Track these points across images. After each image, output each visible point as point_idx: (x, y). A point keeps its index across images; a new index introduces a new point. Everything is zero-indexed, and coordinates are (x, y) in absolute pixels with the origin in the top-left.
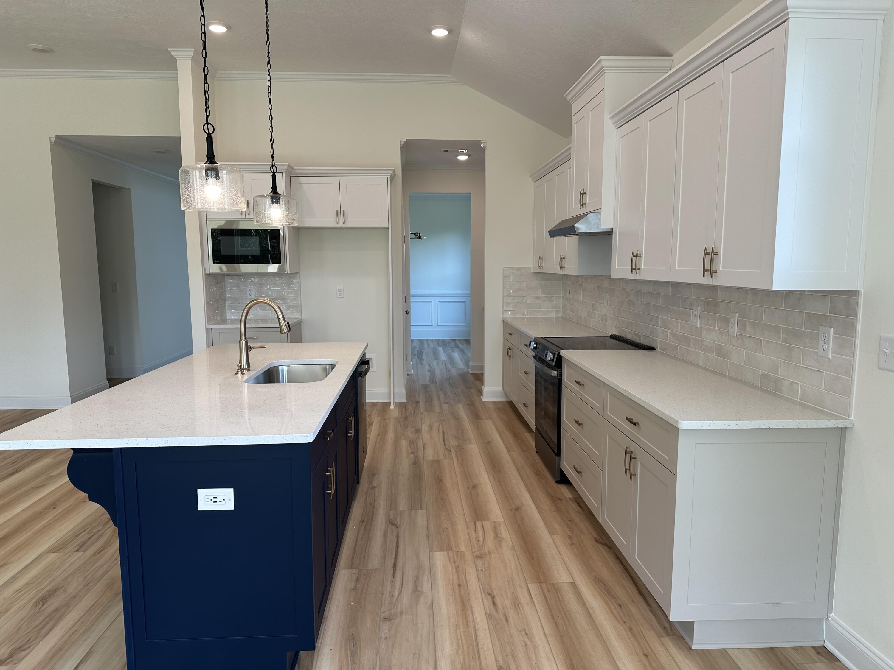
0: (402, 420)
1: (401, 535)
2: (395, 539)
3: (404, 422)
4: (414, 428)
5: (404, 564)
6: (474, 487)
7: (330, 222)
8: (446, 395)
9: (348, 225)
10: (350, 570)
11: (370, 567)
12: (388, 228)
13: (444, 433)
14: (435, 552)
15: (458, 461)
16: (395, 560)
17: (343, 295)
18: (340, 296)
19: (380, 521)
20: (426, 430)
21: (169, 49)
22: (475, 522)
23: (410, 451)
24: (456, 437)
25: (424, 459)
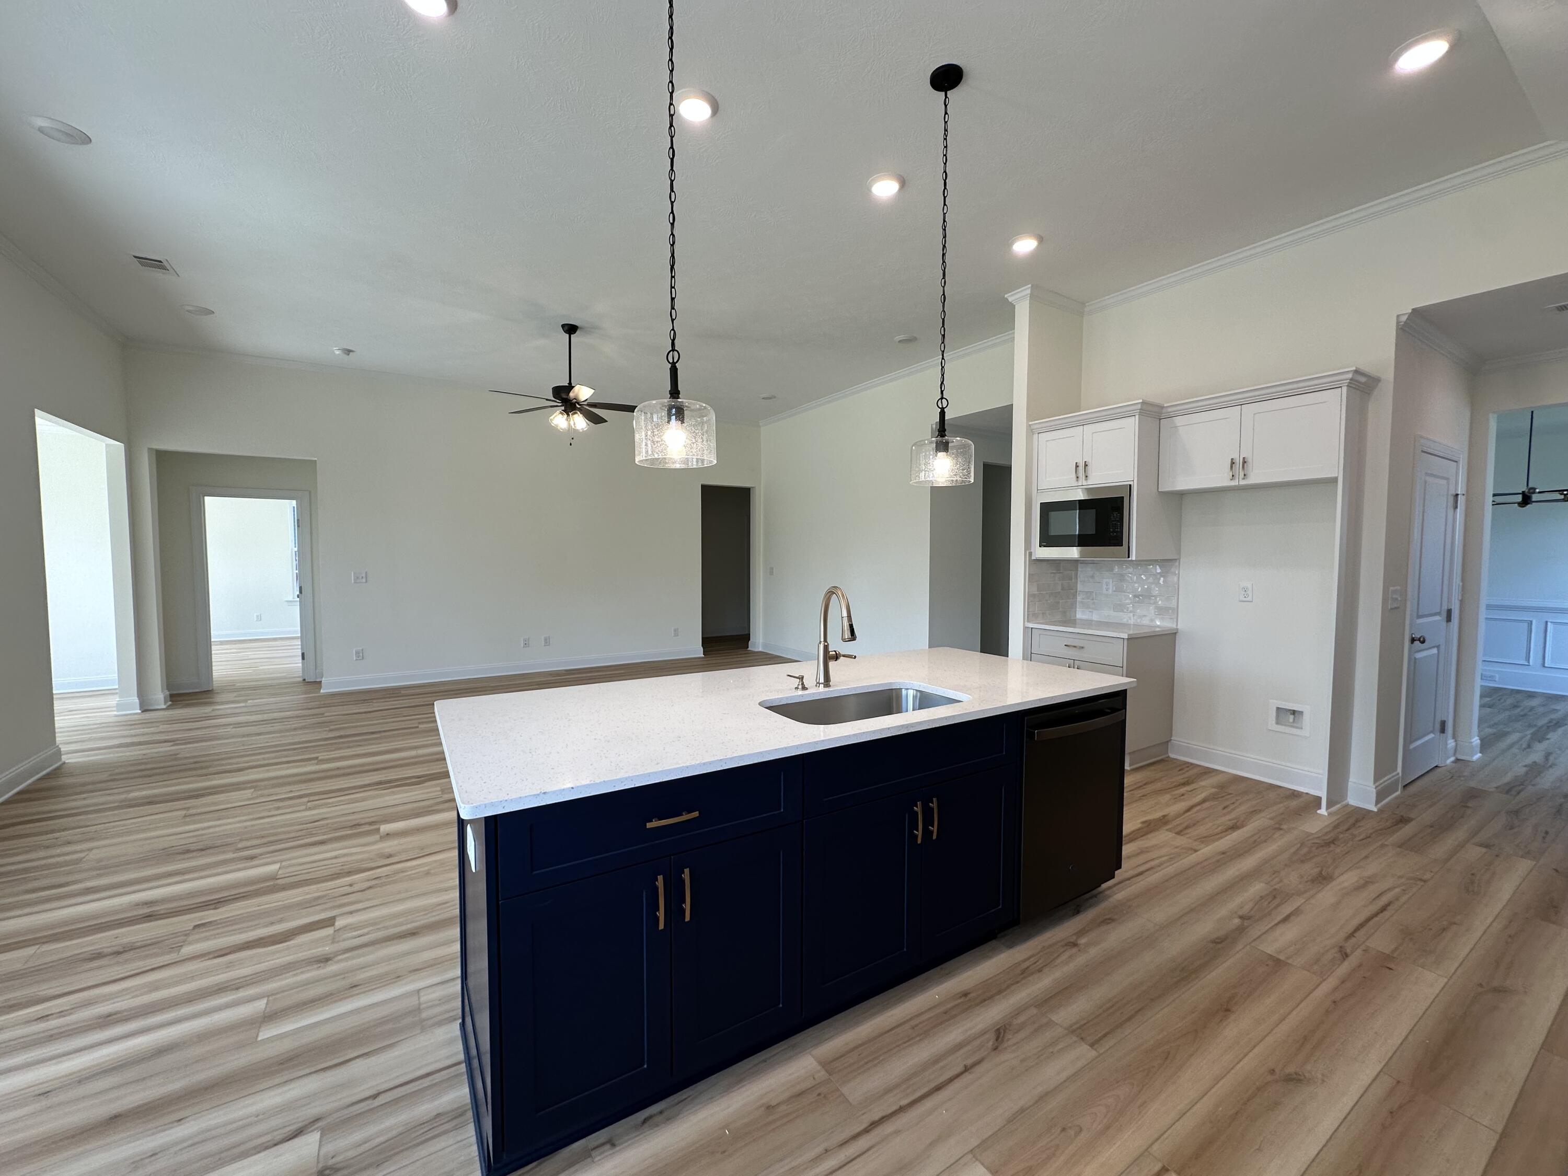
0: (1313, 843)
1: (978, 1070)
2: (960, 1068)
3: (1314, 848)
4: (1319, 869)
5: (897, 1132)
6: (1295, 1080)
7: (1220, 478)
8: (1512, 828)
9: (1253, 480)
10: (819, 1068)
11: (845, 1090)
12: (1335, 480)
13: (1384, 909)
14: (977, 1163)
15: (1336, 989)
16: (899, 1109)
17: (1250, 596)
18: (1245, 599)
19: (993, 1014)
20: (1346, 884)
21: (1006, 296)
22: (1167, 1170)
23: (1245, 911)
24: (1407, 934)
25: (1250, 943)
